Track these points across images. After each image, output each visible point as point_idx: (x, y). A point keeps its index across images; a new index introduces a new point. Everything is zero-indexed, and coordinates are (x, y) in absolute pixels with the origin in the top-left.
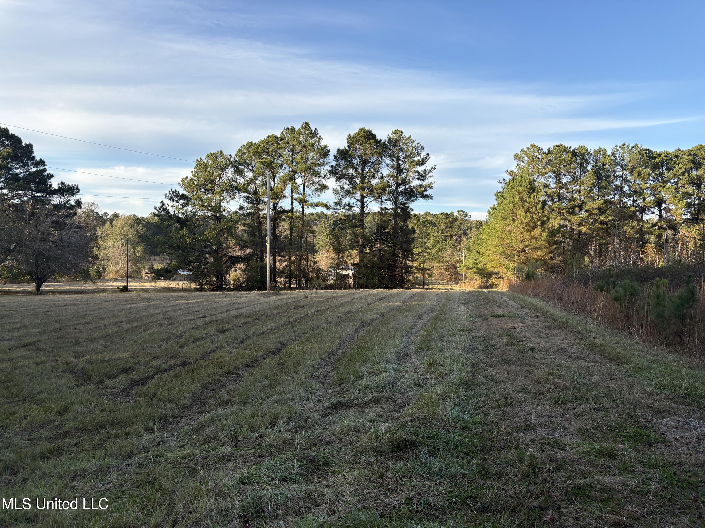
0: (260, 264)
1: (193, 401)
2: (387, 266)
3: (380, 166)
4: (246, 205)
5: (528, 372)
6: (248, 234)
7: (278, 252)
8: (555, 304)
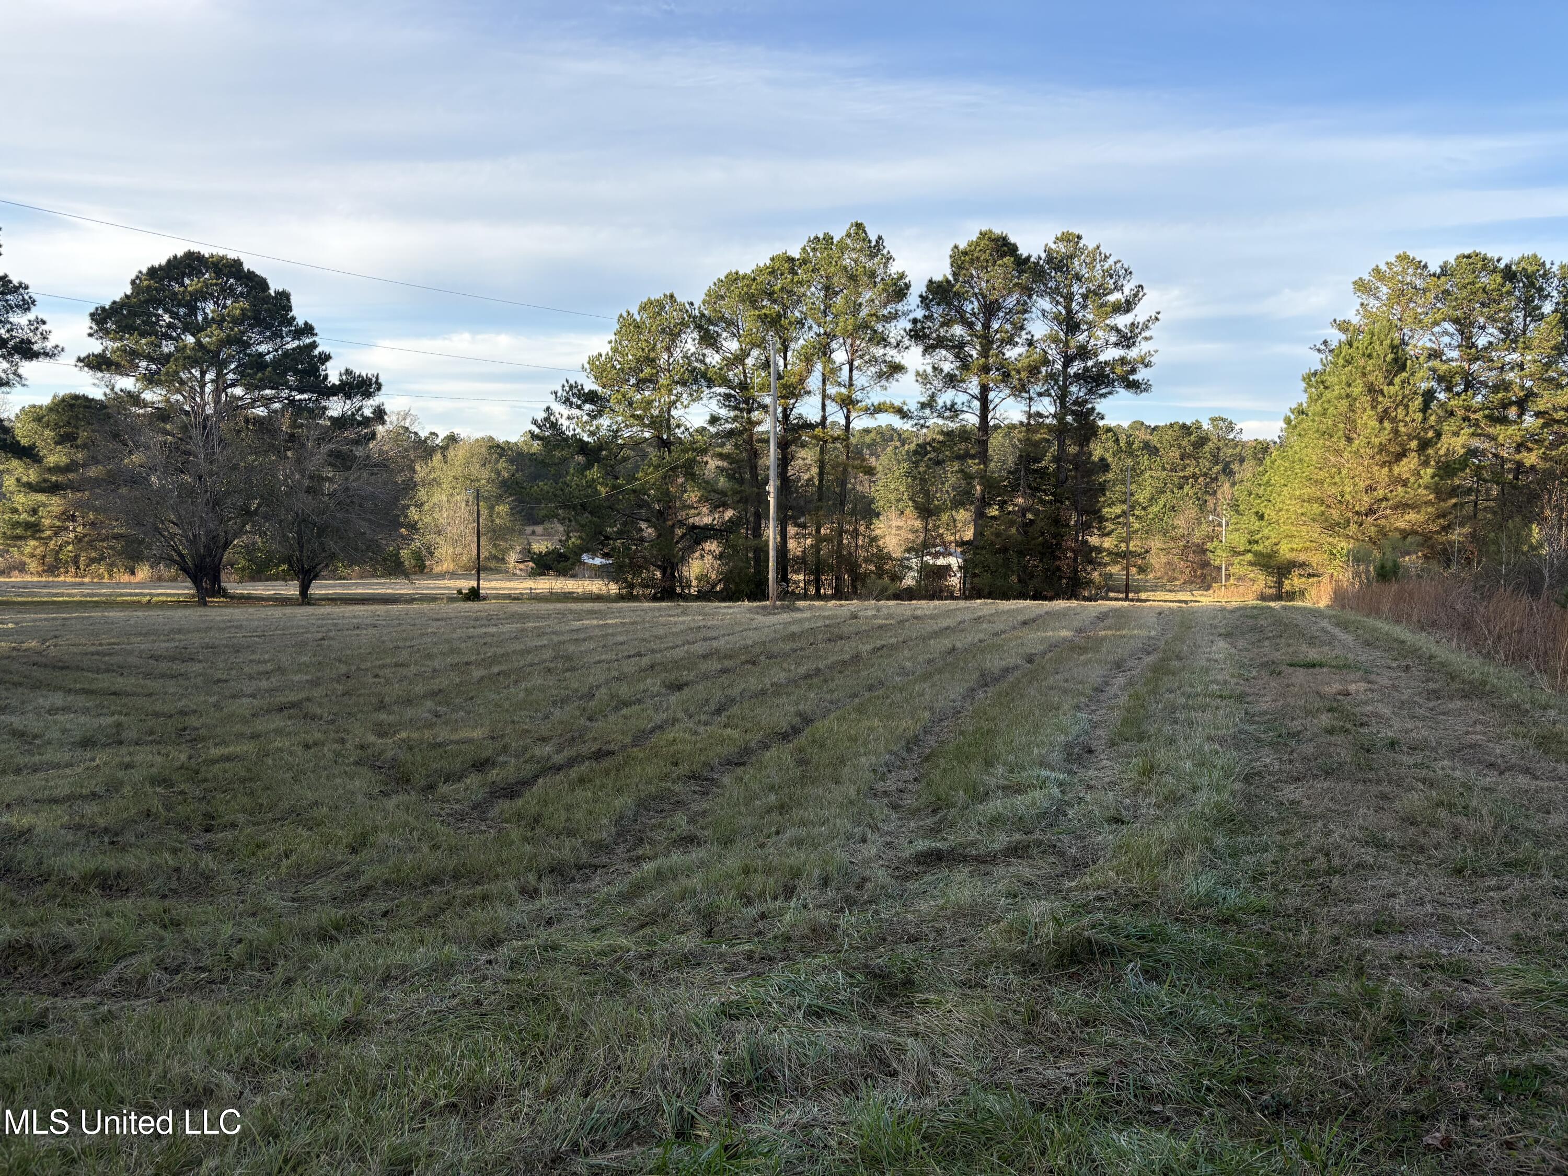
0: (754, 543)
1: (619, 835)
2: (1040, 548)
3: (1026, 316)
4: (723, 412)
5: (1384, 796)
6: (728, 476)
7: (791, 517)
8: (1450, 640)
